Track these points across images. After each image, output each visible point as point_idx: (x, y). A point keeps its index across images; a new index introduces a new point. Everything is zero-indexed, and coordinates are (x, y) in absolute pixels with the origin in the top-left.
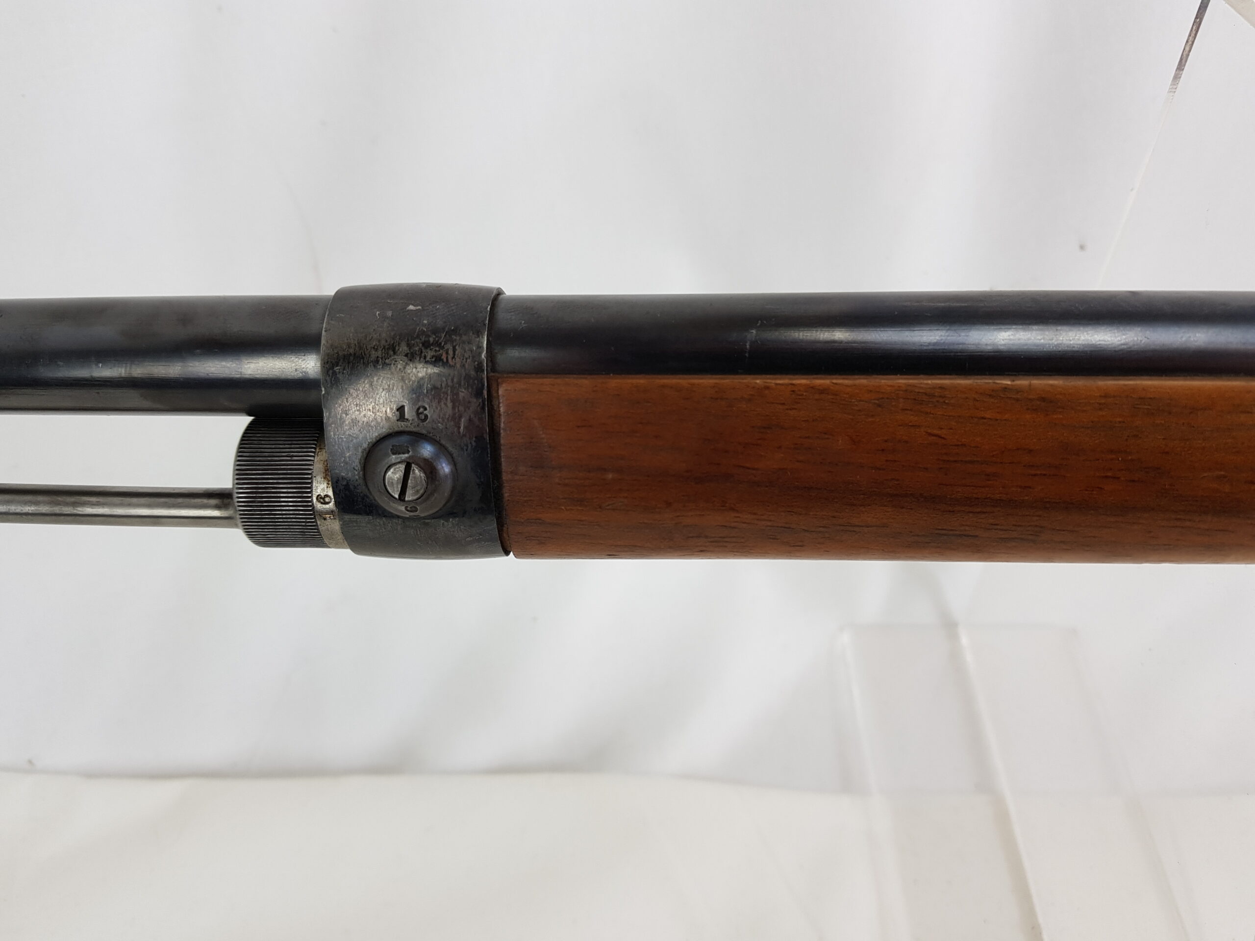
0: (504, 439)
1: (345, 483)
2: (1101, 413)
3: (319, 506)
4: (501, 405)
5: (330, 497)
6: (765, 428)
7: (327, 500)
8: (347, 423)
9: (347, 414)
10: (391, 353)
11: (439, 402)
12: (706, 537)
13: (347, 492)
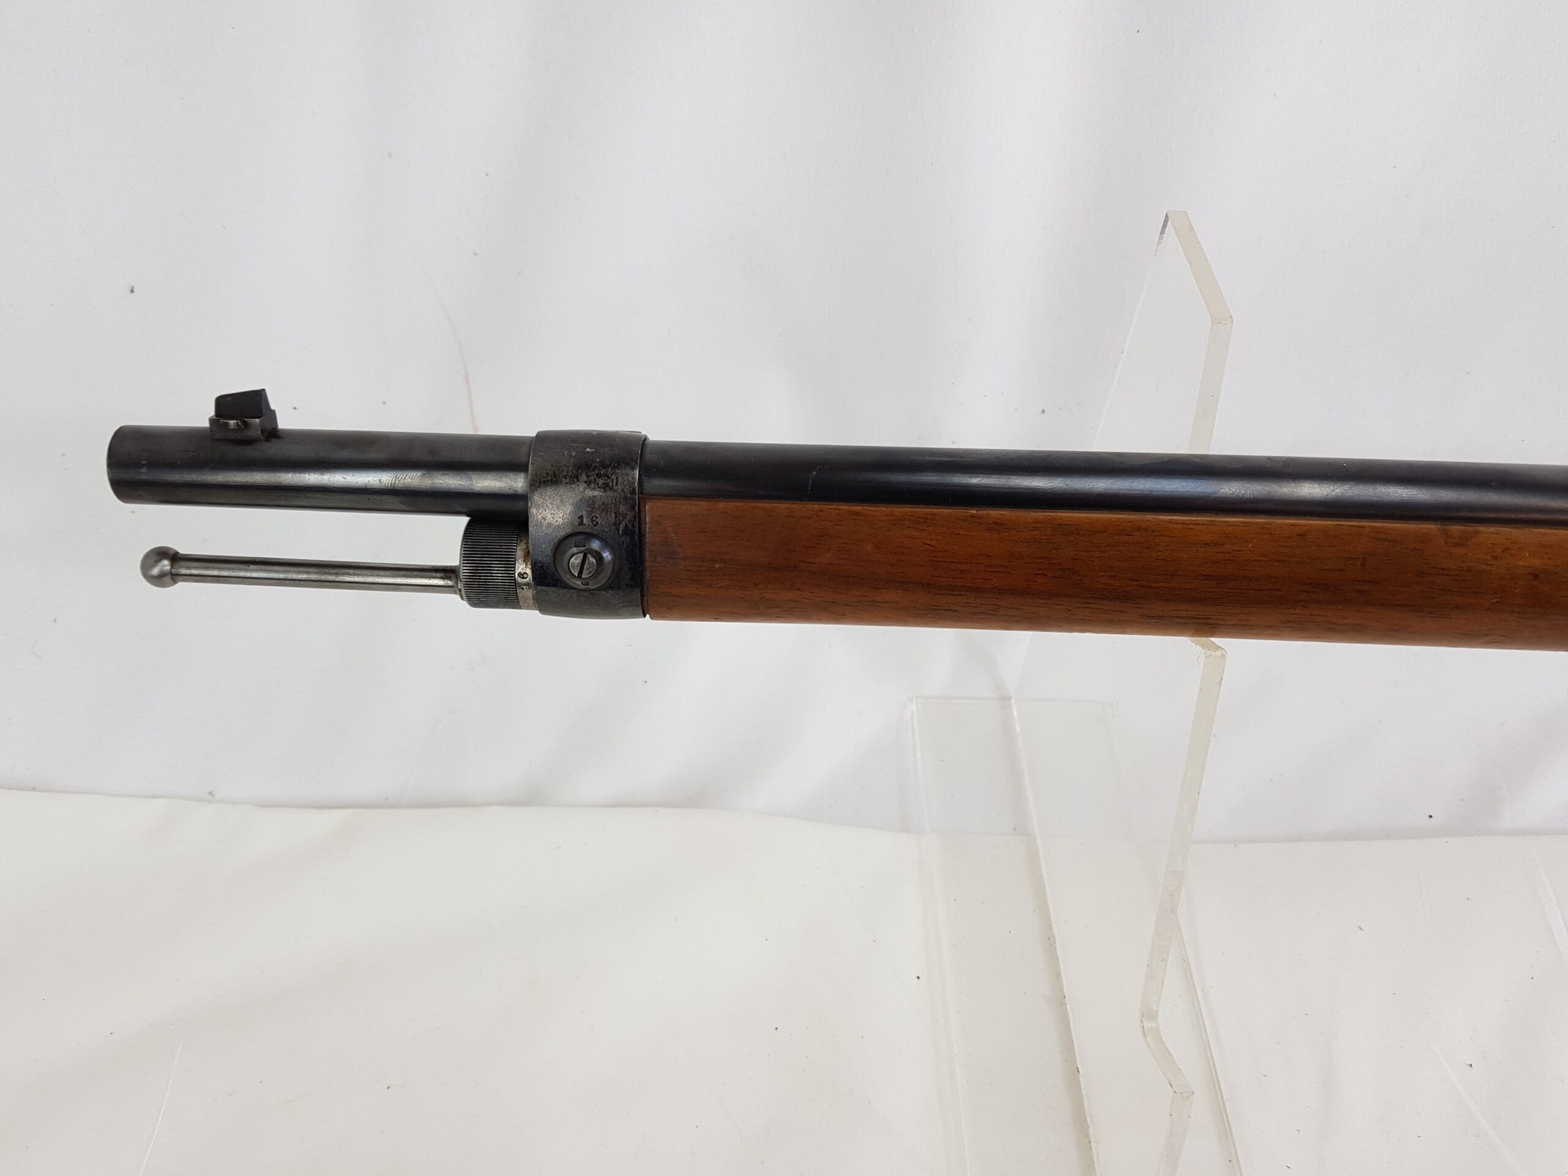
0: (648, 538)
1: (540, 565)
2: (1033, 533)
3: (519, 580)
4: (647, 517)
5: (527, 574)
6: (820, 536)
7: (525, 576)
8: (545, 525)
9: (545, 520)
10: (576, 480)
11: (606, 514)
12: (781, 607)
13: (542, 571)
